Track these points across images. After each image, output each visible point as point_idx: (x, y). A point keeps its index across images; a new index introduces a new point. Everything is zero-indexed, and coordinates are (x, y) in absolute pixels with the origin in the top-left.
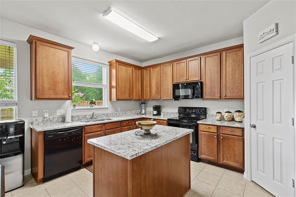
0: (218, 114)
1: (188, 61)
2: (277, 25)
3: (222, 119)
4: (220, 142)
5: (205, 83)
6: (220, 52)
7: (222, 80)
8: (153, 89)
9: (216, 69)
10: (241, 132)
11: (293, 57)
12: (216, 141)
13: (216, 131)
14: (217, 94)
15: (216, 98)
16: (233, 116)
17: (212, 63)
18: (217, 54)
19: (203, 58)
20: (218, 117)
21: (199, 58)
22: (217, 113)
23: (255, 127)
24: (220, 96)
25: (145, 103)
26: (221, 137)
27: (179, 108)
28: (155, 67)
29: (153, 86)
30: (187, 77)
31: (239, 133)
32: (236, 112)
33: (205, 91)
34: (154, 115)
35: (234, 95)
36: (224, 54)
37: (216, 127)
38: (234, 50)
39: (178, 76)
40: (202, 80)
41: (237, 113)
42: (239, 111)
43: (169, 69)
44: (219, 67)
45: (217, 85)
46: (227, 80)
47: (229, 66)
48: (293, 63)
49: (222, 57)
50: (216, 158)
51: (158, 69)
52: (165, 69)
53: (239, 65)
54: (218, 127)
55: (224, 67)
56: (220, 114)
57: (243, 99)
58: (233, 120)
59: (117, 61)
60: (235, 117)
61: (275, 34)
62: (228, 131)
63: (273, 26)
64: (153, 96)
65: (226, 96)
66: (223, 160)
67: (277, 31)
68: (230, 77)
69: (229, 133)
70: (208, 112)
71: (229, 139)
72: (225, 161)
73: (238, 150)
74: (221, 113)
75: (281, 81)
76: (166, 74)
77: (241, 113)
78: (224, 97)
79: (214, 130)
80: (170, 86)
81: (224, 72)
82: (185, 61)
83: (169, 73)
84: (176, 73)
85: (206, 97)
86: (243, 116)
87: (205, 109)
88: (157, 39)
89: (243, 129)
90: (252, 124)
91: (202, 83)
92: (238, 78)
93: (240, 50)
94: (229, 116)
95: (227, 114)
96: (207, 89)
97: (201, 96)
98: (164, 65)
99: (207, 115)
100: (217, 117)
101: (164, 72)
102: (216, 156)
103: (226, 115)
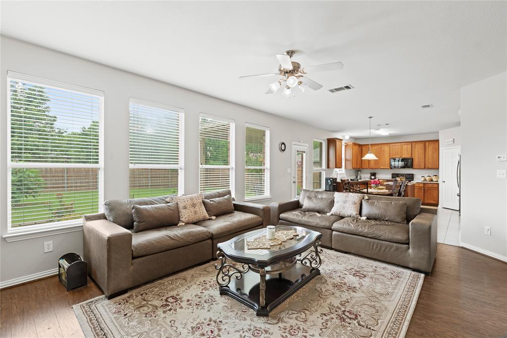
1: (403, 145)
2: (454, 140)
3: (425, 180)
4: (425, 192)
5: (415, 159)
6: (425, 142)
7: (425, 159)
9: (422, 151)
12: (423, 191)
14: (422, 166)
15: (421, 168)
17: (418, 149)
18: (423, 143)
19: (413, 144)
20: (423, 179)
21: (411, 144)
22: (422, 177)
24: (424, 167)
25: (360, 171)
26: (426, 189)
27: (392, 174)
30: (401, 154)
31: (436, 186)
32: (434, 176)
33: (414, 164)
34: (371, 179)
35: (433, 167)
36: (427, 143)
38: (433, 142)
39: (394, 154)
40: (413, 157)
42: (436, 176)
43: (386, 148)
44: (424, 150)
45: (422, 160)
46: (429, 158)
47: (430, 150)
49: (426, 145)
53: (436, 151)
54: (424, 184)
55: (427, 151)
57: (438, 169)
58: (432, 180)
59: (353, 143)
61: (453, 143)
62: (430, 186)
63: (452, 140)
66: (427, 201)
68: (431, 157)
70: (415, 176)
71: (430, 189)
73: (435, 195)
74: (424, 177)
76: (383, 151)
78: (427, 168)
79: (422, 185)
80: (387, 158)
81: (427, 154)
82: (400, 144)
83: (387, 151)
84: (392, 151)
85: (415, 168)
86: (438, 178)
87: (413, 174)
88: (388, 134)
89: (438, 184)
90: (443, 181)
91: (412, 159)
93: (437, 143)
94: (429, 178)
96: (416, 163)
97: (411, 167)
99: (415, 178)
103: (427, 178)
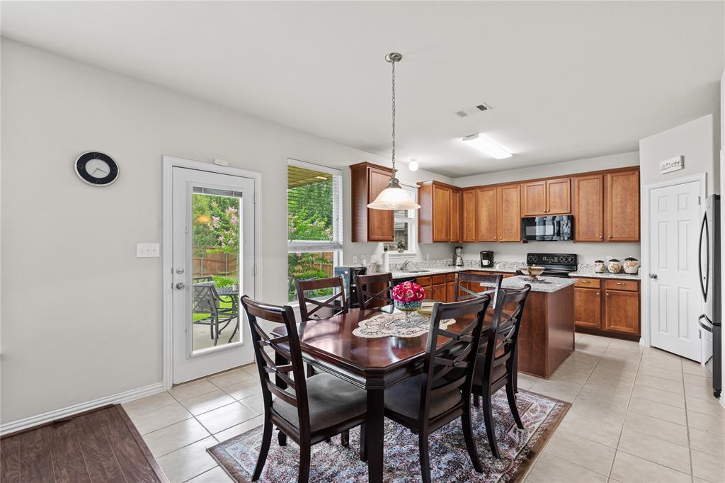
0: (598, 264)
1: (550, 184)
2: (683, 158)
3: (605, 270)
4: (604, 301)
5: (579, 218)
6: (603, 174)
7: (605, 216)
8: (482, 224)
9: (596, 198)
10: (636, 287)
11: (700, 198)
12: (598, 300)
13: (599, 287)
14: (597, 235)
15: (596, 240)
16: (622, 267)
17: (588, 191)
18: (598, 176)
19: (575, 181)
20: (599, 267)
21: (569, 181)
22: (596, 262)
23: (655, 277)
24: (603, 238)
25: (462, 248)
26: (607, 294)
27: (529, 255)
28: (486, 189)
29: (482, 219)
30: (548, 208)
31: (633, 287)
32: (626, 259)
33: (579, 229)
34: (483, 266)
35: (624, 236)
36: (609, 177)
37: (599, 280)
38: (624, 173)
39: (530, 206)
40: (575, 213)
41: (629, 262)
42: (632, 259)
43: (513, 194)
44: (601, 196)
45: (597, 220)
46: (614, 214)
47: (616, 195)
48: (700, 204)
49: (605, 182)
50: (599, 323)
51: (491, 193)
52: (506, 194)
53: (631, 195)
54: (602, 280)
55: (609, 196)
56: (601, 264)
57: (639, 241)
58: (622, 271)
59: (435, 183)
60: (624, 267)
61: (680, 167)
62: (617, 286)
63: (678, 159)
64: (483, 236)
65: (611, 237)
66: (609, 325)
67: (683, 165)
68: (619, 211)
69: (619, 288)
70: (580, 261)
71: (618, 295)
72: (612, 326)
73: (631, 310)
74: (602, 262)
75: (688, 222)
76: (507, 201)
77: (635, 262)
78: (609, 239)
79: (596, 284)
80: (515, 220)
81: (609, 203)
82: (543, 182)
83: (515, 199)
84: (527, 202)
85: (580, 239)
86: (637, 266)
87: (575, 256)
88: (511, 155)
89: (639, 282)
90: (652, 274)
91: (573, 217)
92: (630, 213)
93: (633, 174)
94: (616, 266)
95: (612, 263)
96: (581, 227)
97: (571, 237)
98: (503, 187)
99: (579, 266)
100: (597, 267)
101: (504, 199)
102: (599, 320)
103: (611, 266)
